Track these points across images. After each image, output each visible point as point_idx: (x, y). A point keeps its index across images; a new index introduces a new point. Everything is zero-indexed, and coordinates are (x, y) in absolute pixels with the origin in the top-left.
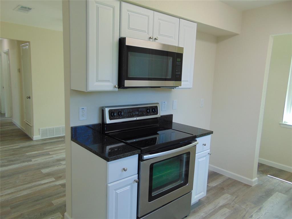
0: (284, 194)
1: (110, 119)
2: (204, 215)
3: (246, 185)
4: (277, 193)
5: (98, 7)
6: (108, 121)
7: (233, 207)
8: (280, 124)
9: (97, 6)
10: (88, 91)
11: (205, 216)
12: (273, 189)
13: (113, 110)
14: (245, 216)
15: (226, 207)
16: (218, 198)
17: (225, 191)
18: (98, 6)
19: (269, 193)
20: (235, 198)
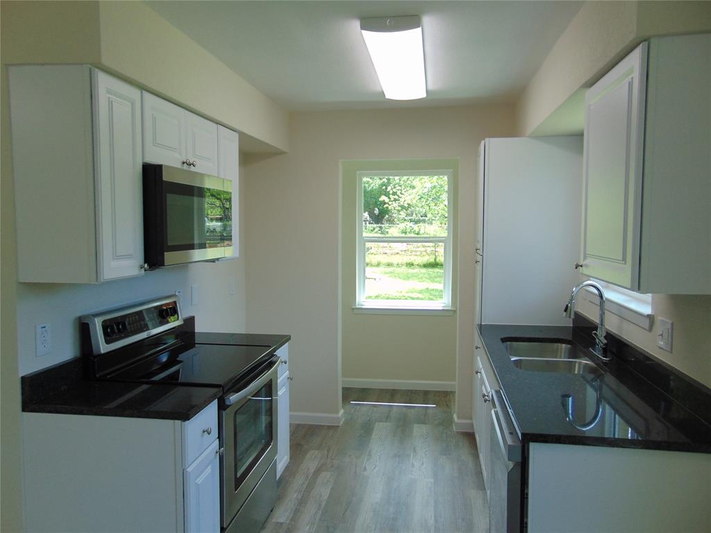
0: (386, 422)
1: (108, 342)
2: (297, 495)
3: (330, 427)
4: (377, 423)
5: (112, 101)
6: (104, 347)
7: (332, 466)
8: (353, 309)
9: (109, 98)
10: (102, 281)
11: (300, 497)
12: (369, 420)
13: (108, 322)
14: (355, 472)
15: (323, 471)
16: (302, 463)
17: (305, 446)
18: (111, 99)
19: (367, 429)
20: (326, 452)
